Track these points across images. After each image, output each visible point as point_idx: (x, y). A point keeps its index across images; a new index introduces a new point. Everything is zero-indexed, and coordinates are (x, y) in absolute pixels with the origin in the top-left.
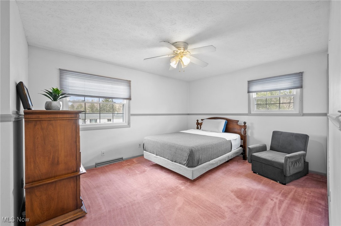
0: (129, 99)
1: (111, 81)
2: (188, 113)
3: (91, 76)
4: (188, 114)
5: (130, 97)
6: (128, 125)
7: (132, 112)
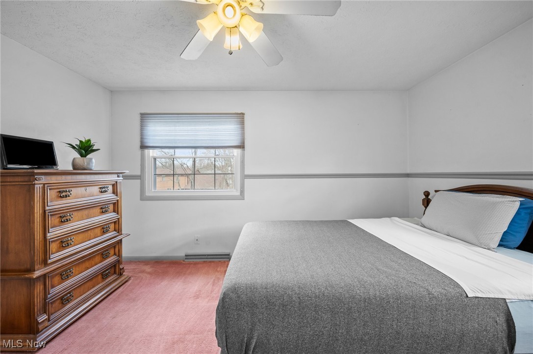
0: (242, 146)
1: (207, 119)
2: (408, 172)
3: (178, 117)
4: (408, 175)
5: (243, 143)
6: (241, 195)
7: (247, 172)
